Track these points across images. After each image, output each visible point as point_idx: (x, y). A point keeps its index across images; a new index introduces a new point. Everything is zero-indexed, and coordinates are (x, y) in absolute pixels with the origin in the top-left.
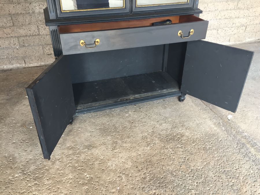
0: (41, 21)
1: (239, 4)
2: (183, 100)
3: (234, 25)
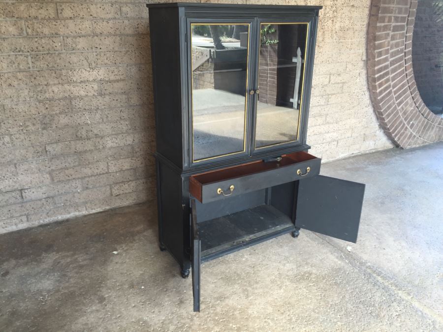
0: (111, 156)
1: (327, 118)
2: (297, 236)
3: (324, 141)
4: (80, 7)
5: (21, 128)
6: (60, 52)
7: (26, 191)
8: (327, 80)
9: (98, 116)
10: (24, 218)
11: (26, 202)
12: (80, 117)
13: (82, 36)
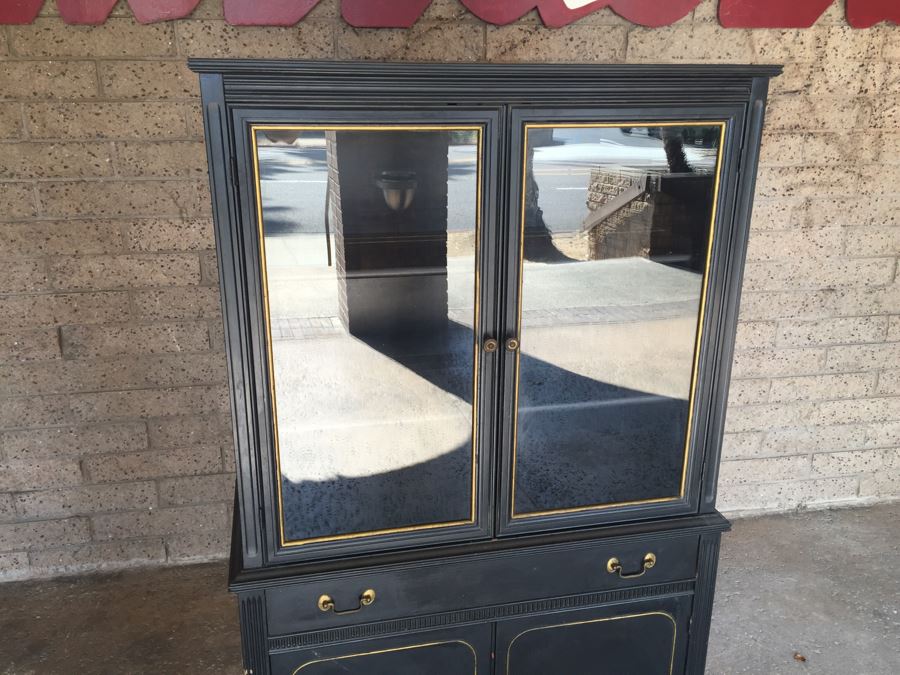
1: (881, 381)
3: (870, 444)
4: (159, 70)
5: (16, 353)
6: (110, 179)
7: (24, 497)
8: (888, 272)
9: (200, 335)
10: (22, 557)
11: (28, 521)
12: (156, 335)
13: (164, 142)
